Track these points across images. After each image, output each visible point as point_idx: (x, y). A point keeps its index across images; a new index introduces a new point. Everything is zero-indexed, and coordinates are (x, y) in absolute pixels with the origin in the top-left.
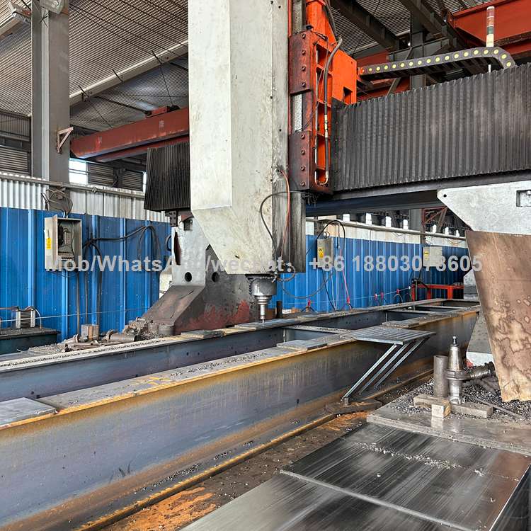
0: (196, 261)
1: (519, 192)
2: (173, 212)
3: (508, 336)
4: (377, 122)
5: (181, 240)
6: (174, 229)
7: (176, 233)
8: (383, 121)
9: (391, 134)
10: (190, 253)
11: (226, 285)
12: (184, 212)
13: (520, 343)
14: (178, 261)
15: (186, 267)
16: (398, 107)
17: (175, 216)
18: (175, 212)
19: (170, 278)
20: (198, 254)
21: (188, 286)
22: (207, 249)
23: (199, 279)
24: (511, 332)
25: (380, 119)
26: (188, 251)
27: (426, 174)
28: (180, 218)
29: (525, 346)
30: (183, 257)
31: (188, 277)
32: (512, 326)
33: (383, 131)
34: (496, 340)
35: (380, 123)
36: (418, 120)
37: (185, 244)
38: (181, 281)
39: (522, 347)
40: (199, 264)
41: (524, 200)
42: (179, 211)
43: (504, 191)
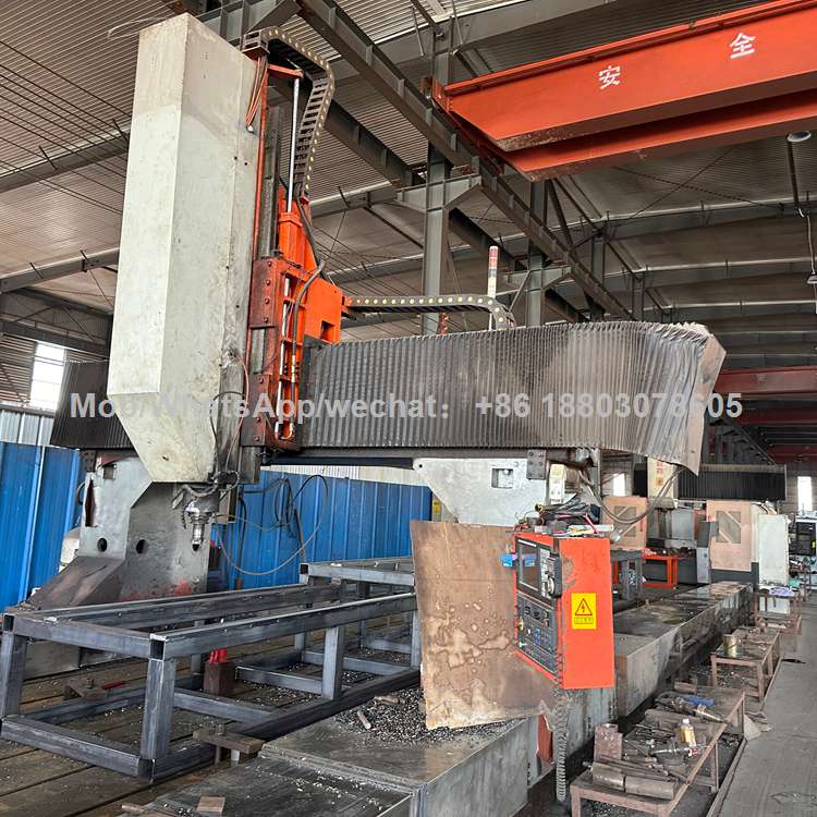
0: (116, 522)
1: (496, 471)
2: (90, 452)
3: (448, 648)
4: (361, 369)
5: (97, 490)
6: (89, 476)
7: (91, 482)
8: (368, 369)
9: (376, 386)
10: (108, 511)
11: (157, 558)
12: (106, 453)
13: (461, 657)
14: (89, 523)
15: (99, 531)
16: (385, 356)
17: (93, 457)
18: (94, 452)
19: (77, 544)
20: (119, 513)
21: (102, 558)
22: (134, 507)
23: (118, 548)
24: (452, 644)
25: (365, 367)
26: (105, 508)
27: (410, 440)
28: (99, 461)
29: (467, 660)
30: (98, 516)
31: (103, 545)
32: (454, 636)
33: (367, 381)
34: (431, 653)
35: (365, 371)
36: (405, 374)
37: (103, 498)
38: (92, 550)
39: (462, 662)
40: (118, 527)
41: (503, 479)
42: (99, 451)
43: (478, 468)
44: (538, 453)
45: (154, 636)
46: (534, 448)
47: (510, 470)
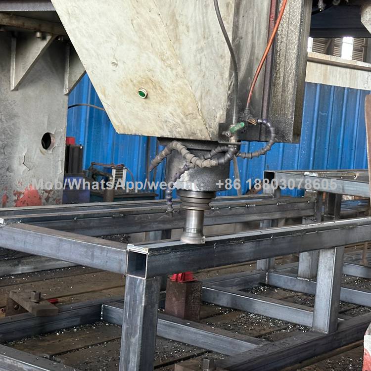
45: (131, 247)
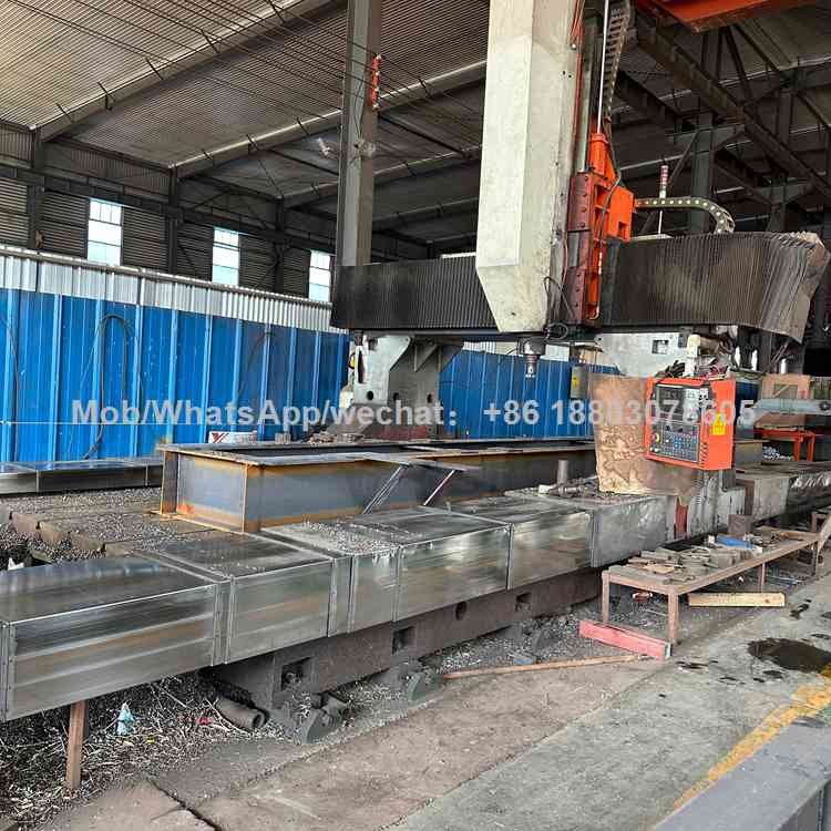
0: (379, 380)
1: (656, 342)
2: (357, 331)
3: (613, 449)
5: (365, 359)
6: (359, 348)
7: (360, 352)
10: (374, 373)
12: (370, 332)
13: (622, 455)
14: (361, 381)
15: (368, 387)
17: (360, 335)
18: (360, 331)
19: (351, 395)
20: (381, 374)
21: (370, 404)
22: (391, 369)
23: (381, 396)
26: (371, 369)
28: (365, 337)
29: (625, 457)
30: (366, 376)
31: (370, 395)
32: (617, 442)
37: (369, 363)
38: (362, 398)
39: (622, 458)
40: (381, 384)
41: (661, 348)
42: (364, 330)
43: (644, 340)
44: (687, 328)
46: (685, 325)
47: (666, 342)
